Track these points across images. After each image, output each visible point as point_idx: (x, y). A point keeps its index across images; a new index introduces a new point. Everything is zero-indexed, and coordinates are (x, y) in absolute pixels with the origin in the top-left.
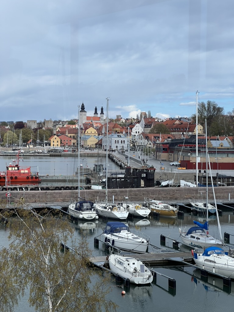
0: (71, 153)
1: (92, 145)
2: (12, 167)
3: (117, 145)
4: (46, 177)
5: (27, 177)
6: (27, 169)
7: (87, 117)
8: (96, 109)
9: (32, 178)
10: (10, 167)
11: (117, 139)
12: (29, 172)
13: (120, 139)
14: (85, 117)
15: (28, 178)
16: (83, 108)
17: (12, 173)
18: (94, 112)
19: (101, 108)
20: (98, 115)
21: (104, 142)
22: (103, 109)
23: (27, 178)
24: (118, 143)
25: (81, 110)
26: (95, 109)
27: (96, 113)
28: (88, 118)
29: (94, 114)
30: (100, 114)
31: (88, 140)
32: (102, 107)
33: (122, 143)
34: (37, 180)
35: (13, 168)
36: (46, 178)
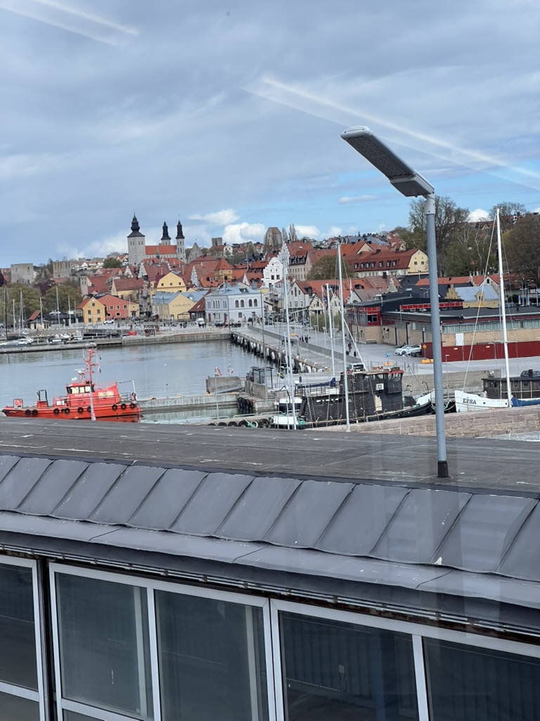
0: (144, 337)
1: (182, 314)
2: (79, 387)
3: (240, 310)
4: (151, 403)
5: (113, 407)
6: (111, 389)
7: (146, 247)
8: (165, 228)
9: (124, 406)
10: (74, 387)
11: (240, 298)
12: (116, 395)
13: (246, 298)
14: (142, 249)
15: (115, 407)
16: (135, 227)
17: (80, 400)
18: (162, 236)
19: (177, 224)
20: (171, 241)
21: (209, 307)
22: (181, 226)
23: (113, 409)
24: (243, 305)
25: (132, 231)
26: (163, 227)
27: (166, 236)
28: (149, 250)
29: (162, 239)
30: (177, 238)
31: (171, 305)
32: (179, 223)
33: (251, 305)
34: (135, 411)
35: (82, 389)
36: (150, 406)
